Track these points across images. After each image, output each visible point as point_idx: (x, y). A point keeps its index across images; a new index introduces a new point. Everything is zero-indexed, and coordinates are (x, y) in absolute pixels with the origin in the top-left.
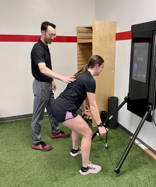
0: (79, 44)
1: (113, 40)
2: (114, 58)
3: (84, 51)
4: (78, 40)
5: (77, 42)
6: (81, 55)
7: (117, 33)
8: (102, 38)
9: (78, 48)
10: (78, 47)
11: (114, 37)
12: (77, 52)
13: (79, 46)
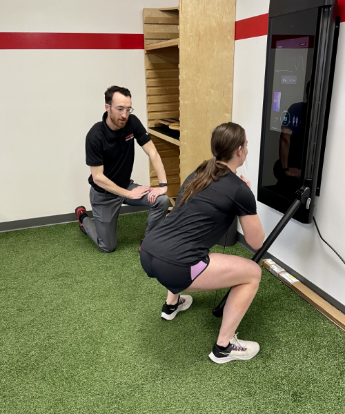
0: (149, 52)
1: (229, 38)
2: (231, 84)
3: (162, 71)
4: (146, 42)
5: (143, 48)
6: (154, 80)
7: (237, 20)
8: (202, 33)
9: (146, 63)
10: (147, 59)
11: (230, 31)
12: (146, 73)
13: (150, 59)
